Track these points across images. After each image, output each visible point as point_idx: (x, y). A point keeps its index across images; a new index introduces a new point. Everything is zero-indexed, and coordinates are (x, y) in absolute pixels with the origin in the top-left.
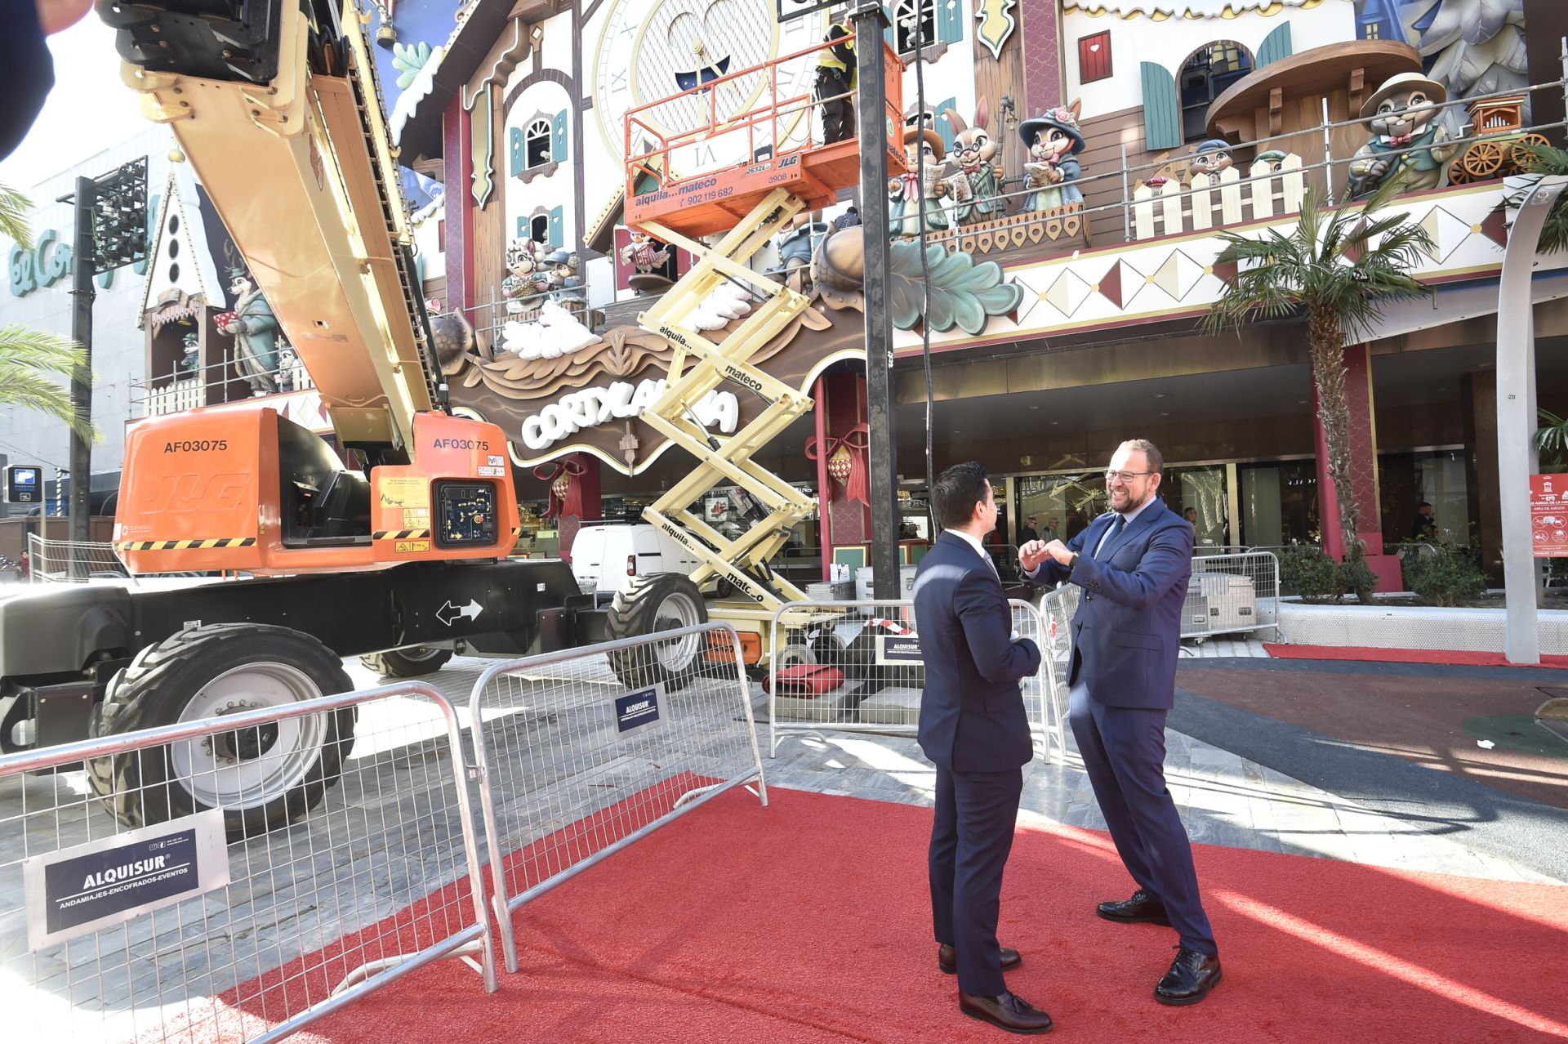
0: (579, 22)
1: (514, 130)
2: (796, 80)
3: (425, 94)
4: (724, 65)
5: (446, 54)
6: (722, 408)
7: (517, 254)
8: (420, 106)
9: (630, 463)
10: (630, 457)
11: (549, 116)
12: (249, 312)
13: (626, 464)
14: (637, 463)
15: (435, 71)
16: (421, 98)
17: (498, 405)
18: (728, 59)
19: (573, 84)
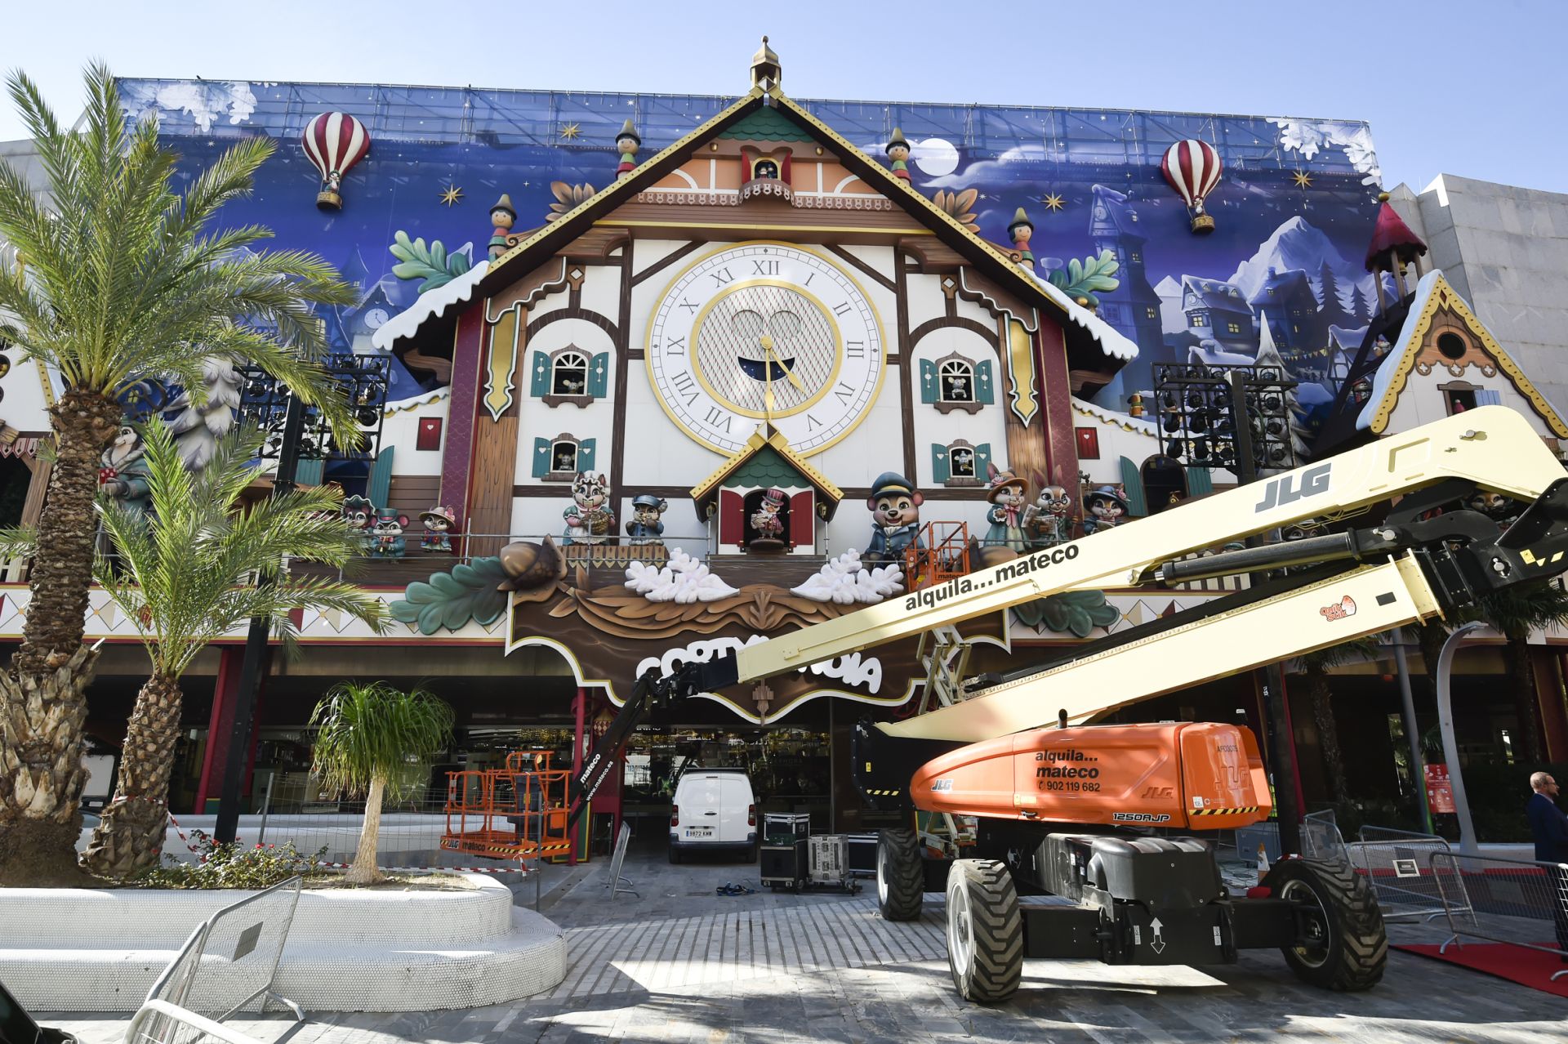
0: (629, 282)
1: (538, 354)
2: (856, 395)
3: (459, 300)
4: (790, 363)
5: (492, 270)
6: (871, 672)
7: (593, 487)
8: (448, 308)
9: (763, 713)
10: (763, 707)
11: (588, 354)
12: (132, 470)
13: (757, 714)
14: (769, 713)
15: (477, 282)
16: (454, 301)
17: (593, 640)
18: (793, 360)
19: (619, 334)
